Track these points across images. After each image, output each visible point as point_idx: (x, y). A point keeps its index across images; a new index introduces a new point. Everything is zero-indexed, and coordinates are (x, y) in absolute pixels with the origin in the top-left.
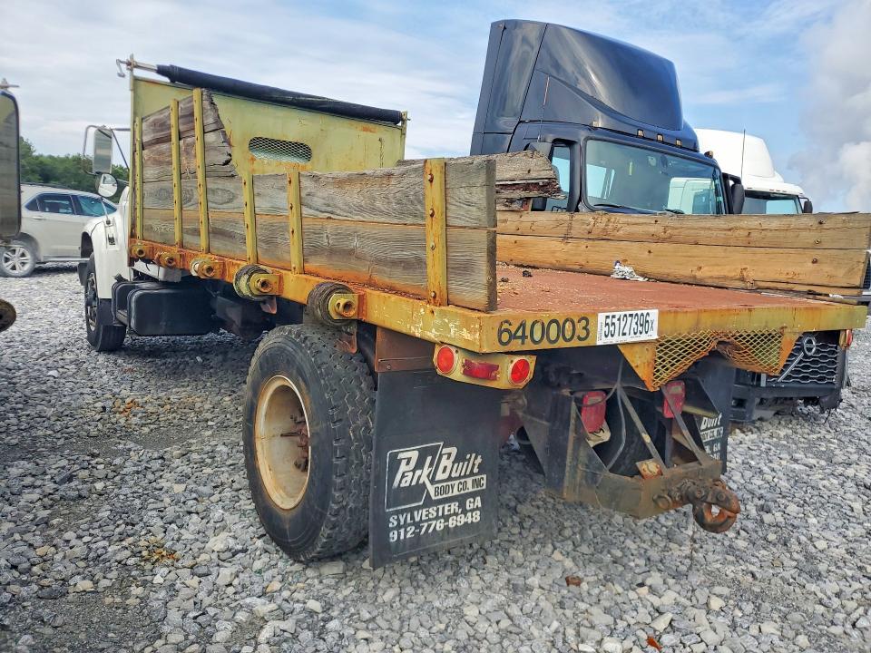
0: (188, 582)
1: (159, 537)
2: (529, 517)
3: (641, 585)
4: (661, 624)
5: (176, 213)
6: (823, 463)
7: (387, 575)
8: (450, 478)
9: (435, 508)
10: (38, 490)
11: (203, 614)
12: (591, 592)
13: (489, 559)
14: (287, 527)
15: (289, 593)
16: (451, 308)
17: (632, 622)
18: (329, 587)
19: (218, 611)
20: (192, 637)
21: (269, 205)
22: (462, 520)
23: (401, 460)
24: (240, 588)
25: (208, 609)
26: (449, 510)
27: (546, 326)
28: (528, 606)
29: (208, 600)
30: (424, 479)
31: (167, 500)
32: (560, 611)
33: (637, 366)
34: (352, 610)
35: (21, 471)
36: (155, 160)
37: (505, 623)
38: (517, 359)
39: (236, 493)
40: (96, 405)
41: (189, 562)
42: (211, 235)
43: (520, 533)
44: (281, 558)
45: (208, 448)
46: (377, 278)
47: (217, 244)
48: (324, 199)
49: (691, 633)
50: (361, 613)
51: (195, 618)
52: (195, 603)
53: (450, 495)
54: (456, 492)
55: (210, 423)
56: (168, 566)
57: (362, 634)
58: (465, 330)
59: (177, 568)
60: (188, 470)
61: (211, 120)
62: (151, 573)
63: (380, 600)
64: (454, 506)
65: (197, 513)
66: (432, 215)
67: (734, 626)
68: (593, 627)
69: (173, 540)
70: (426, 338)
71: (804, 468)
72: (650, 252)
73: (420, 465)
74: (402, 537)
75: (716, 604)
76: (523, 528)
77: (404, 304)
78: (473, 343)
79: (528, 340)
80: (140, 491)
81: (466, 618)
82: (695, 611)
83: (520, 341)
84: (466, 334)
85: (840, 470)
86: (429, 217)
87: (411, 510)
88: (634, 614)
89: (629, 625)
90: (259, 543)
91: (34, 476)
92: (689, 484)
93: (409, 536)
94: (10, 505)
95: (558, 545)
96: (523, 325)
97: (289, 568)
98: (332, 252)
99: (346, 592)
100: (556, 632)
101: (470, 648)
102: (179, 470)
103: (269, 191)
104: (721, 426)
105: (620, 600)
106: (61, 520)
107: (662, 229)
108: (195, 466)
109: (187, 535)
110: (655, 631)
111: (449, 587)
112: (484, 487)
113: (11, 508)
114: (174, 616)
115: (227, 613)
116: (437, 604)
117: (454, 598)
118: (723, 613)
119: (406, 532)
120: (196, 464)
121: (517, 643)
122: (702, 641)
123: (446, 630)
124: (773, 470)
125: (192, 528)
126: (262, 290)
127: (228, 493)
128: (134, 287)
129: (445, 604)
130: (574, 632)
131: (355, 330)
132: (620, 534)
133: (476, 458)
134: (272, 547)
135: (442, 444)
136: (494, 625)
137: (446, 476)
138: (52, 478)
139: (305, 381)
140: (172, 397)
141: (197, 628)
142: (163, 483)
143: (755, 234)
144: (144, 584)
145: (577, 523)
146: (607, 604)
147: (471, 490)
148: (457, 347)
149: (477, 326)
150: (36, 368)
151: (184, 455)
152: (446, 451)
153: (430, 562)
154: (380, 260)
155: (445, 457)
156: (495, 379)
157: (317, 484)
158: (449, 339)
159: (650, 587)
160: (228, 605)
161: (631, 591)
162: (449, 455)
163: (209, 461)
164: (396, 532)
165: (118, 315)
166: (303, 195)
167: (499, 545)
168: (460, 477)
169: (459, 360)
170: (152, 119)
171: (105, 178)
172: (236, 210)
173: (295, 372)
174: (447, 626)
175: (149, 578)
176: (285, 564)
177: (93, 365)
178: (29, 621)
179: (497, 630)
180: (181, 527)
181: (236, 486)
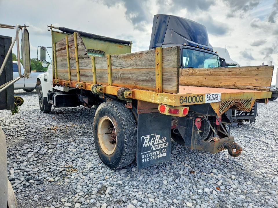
0: (82, 177)
1: (71, 165)
2: (175, 154)
3: (211, 173)
4: (219, 183)
5: (69, 71)
6: (253, 137)
7: (139, 172)
8: (158, 144)
9: (154, 152)
10: (32, 152)
11: (88, 186)
12: (198, 175)
13: (167, 166)
14: (110, 160)
15: (112, 179)
16: (164, 93)
17: (211, 183)
18: (123, 177)
19: (92, 185)
20: (86, 193)
21: (100, 66)
22: (161, 155)
23: (145, 139)
24: (97, 178)
25: (89, 185)
26: (158, 153)
27: (192, 97)
28: (181, 180)
29: (88, 182)
30: (151, 144)
31: (71, 154)
32: (190, 181)
33: (215, 109)
34: (131, 183)
35: (27, 147)
36: (60, 55)
37: (175, 185)
38: (184, 108)
39: (91, 151)
40: (46, 128)
41: (81, 171)
42: (81, 76)
43: (174, 159)
44: (108, 169)
45: (81, 139)
46: (137, 86)
47: (83, 79)
48: (119, 63)
49: (228, 185)
50: (134, 184)
51: (86, 188)
52: (85, 183)
53: (158, 148)
54: (160, 148)
55: (80, 132)
56: (75, 173)
57: (135, 190)
58: (169, 99)
59: (78, 173)
60: (76, 145)
61: (80, 42)
62: (70, 175)
63: (138, 180)
64: (159, 152)
65: (81, 157)
66: (158, 65)
67: (240, 183)
68: (200, 185)
69: (75, 165)
70: (155, 102)
71: (248, 138)
72: (206, 79)
73: (150, 140)
74: (145, 161)
75: (233, 177)
76: (174, 157)
77: (148, 93)
78: (172, 103)
79: (187, 102)
80: (63, 152)
81: (164, 184)
82: (228, 179)
83: (185, 102)
84: (170, 101)
85: (258, 139)
86: (157, 65)
87: (148, 153)
88: (211, 181)
89: (210, 184)
90: (101, 165)
91: (30, 148)
92: (226, 143)
93: (147, 160)
94: (25, 157)
95: (185, 162)
96: (186, 97)
97: (110, 172)
98: (122, 79)
99: (128, 178)
100: (190, 187)
101: (167, 192)
102: (73, 145)
103: (100, 62)
104: (228, 127)
105: (206, 177)
106: (41, 161)
107: (209, 72)
108: (78, 144)
109: (79, 164)
110: (218, 185)
111: (157, 175)
112: (167, 146)
113: (25, 158)
114: (79, 187)
115: (95, 186)
116: (155, 180)
117: (159, 178)
118: (236, 180)
119: (146, 159)
120: (78, 143)
121: (180, 191)
122: (232, 188)
123: (159, 187)
124: (240, 139)
125: (80, 161)
126: (100, 91)
127: (89, 151)
128: (54, 94)
129: (157, 180)
130: (195, 187)
131: (131, 102)
132: (202, 158)
133: (165, 138)
134: (104, 166)
135: (156, 134)
136: (172, 185)
137: (157, 143)
138: (36, 149)
139: (114, 117)
140: (68, 125)
141: (87, 190)
142: (69, 149)
143: (238, 73)
144: (69, 178)
145: (189, 156)
146: (203, 178)
147: (164, 147)
148: (166, 105)
149: (174, 98)
150: (26, 118)
151: (74, 141)
152: (157, 136)
153: (150, 168)
154: (139, 80)
155: (157, 138)
156: (178, 114)
157: (119, 147)
158: (164, 102)
159: (214, 173)
160: (94, 183)
161: (209, 174)
162: (158, 137)
163: (82, 142)
164: (144, 160)
165: (50, 102)
166: (112, 62)
167: (169, 162)
168: (161, 143)
169: (167, 108)
170: (59, 43)
171: (44, 62)
172: (89, 68)
173: (110, 115)
174: (159, 186)
175: (70, 177)
176: (109, 171)
177: (43, 117)
178: (36, 190)
179: (173, 187)
180: (77, 161)
181: (91, 149)
